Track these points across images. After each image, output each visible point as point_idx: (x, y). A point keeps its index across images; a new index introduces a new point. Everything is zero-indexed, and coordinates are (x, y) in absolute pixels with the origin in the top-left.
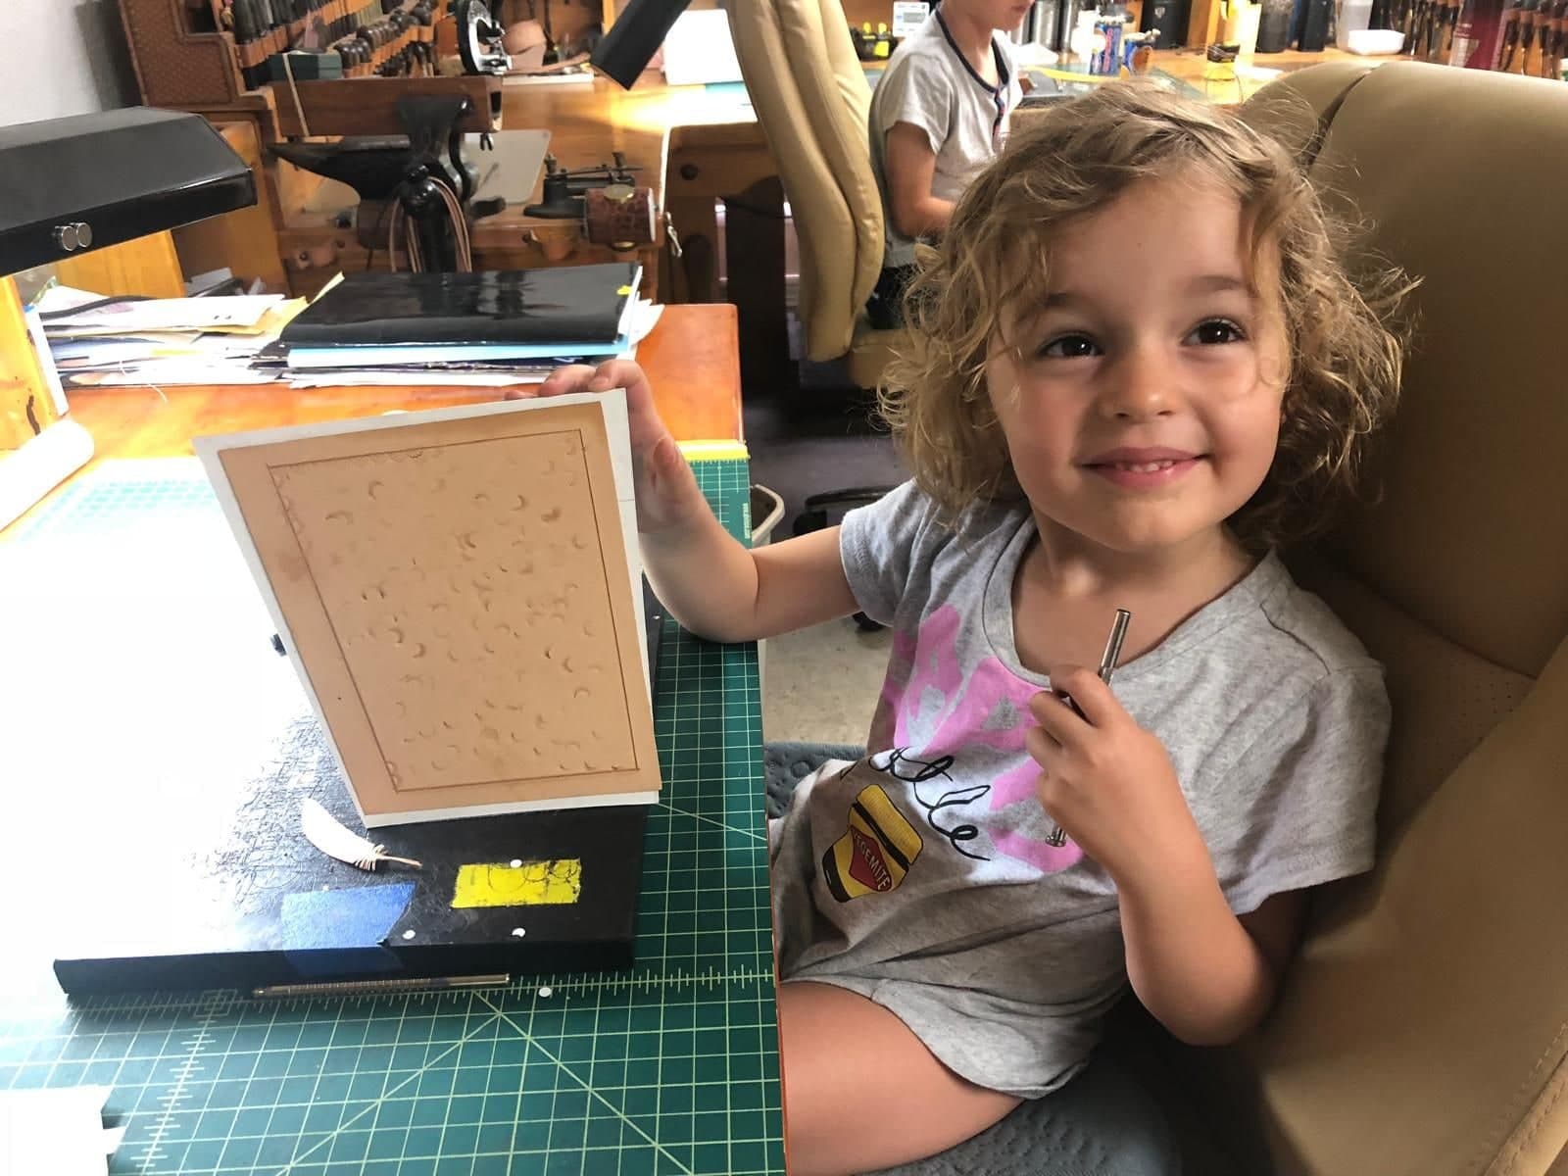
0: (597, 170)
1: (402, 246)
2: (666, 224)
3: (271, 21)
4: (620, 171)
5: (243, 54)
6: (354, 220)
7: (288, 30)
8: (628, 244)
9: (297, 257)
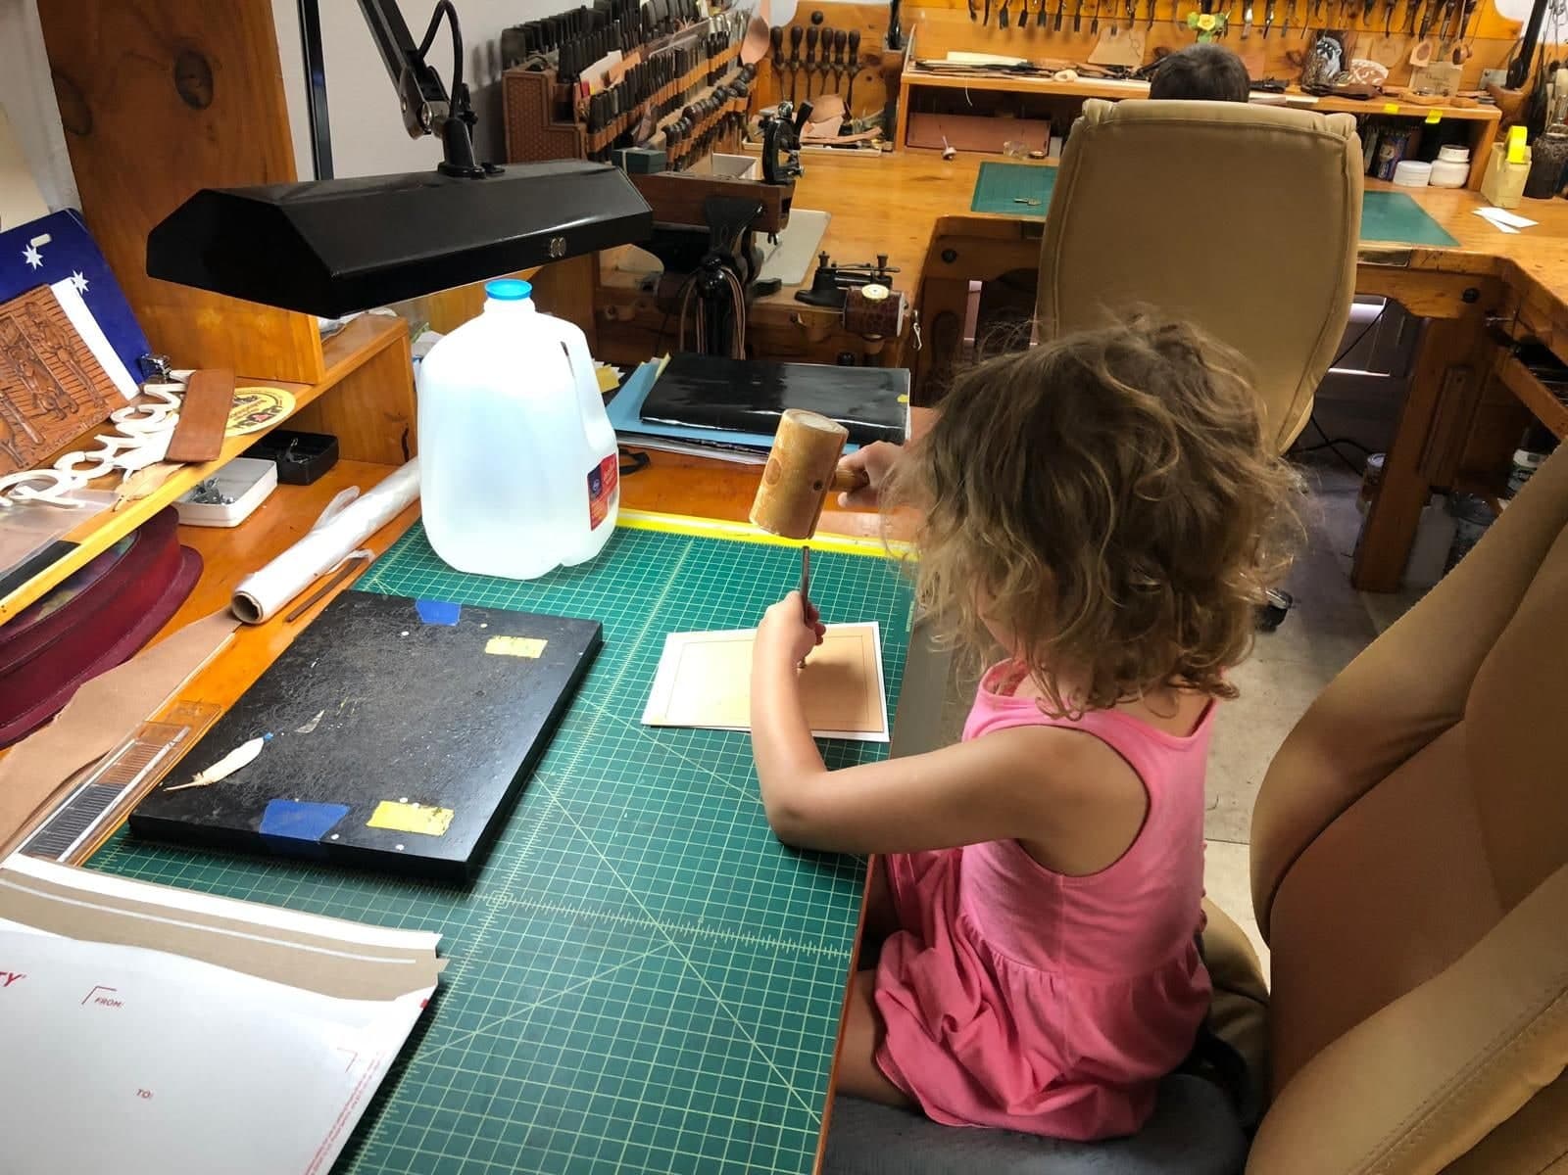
0: (862, 267)
1: (691, 314)
2: (912, 320)
3: (617, 111)
4: (882, 271)
5: (591, 142)
6: (656, 288)
7: (628, 116)
8: (878, 337)
9: (607, 310)
